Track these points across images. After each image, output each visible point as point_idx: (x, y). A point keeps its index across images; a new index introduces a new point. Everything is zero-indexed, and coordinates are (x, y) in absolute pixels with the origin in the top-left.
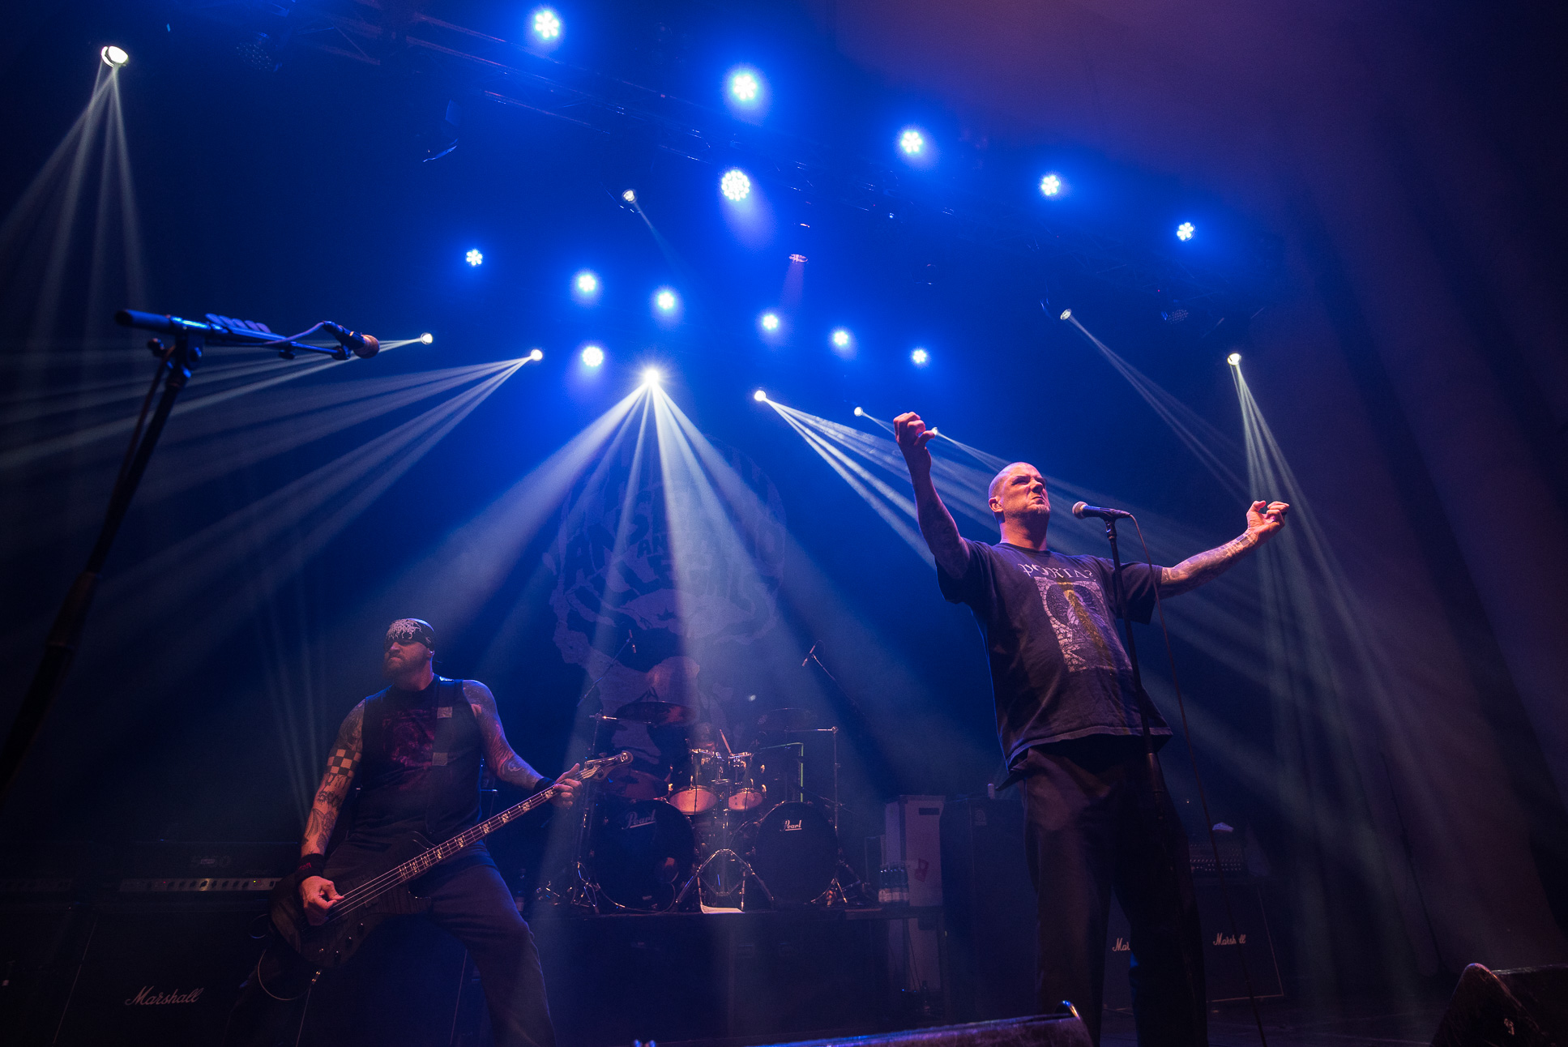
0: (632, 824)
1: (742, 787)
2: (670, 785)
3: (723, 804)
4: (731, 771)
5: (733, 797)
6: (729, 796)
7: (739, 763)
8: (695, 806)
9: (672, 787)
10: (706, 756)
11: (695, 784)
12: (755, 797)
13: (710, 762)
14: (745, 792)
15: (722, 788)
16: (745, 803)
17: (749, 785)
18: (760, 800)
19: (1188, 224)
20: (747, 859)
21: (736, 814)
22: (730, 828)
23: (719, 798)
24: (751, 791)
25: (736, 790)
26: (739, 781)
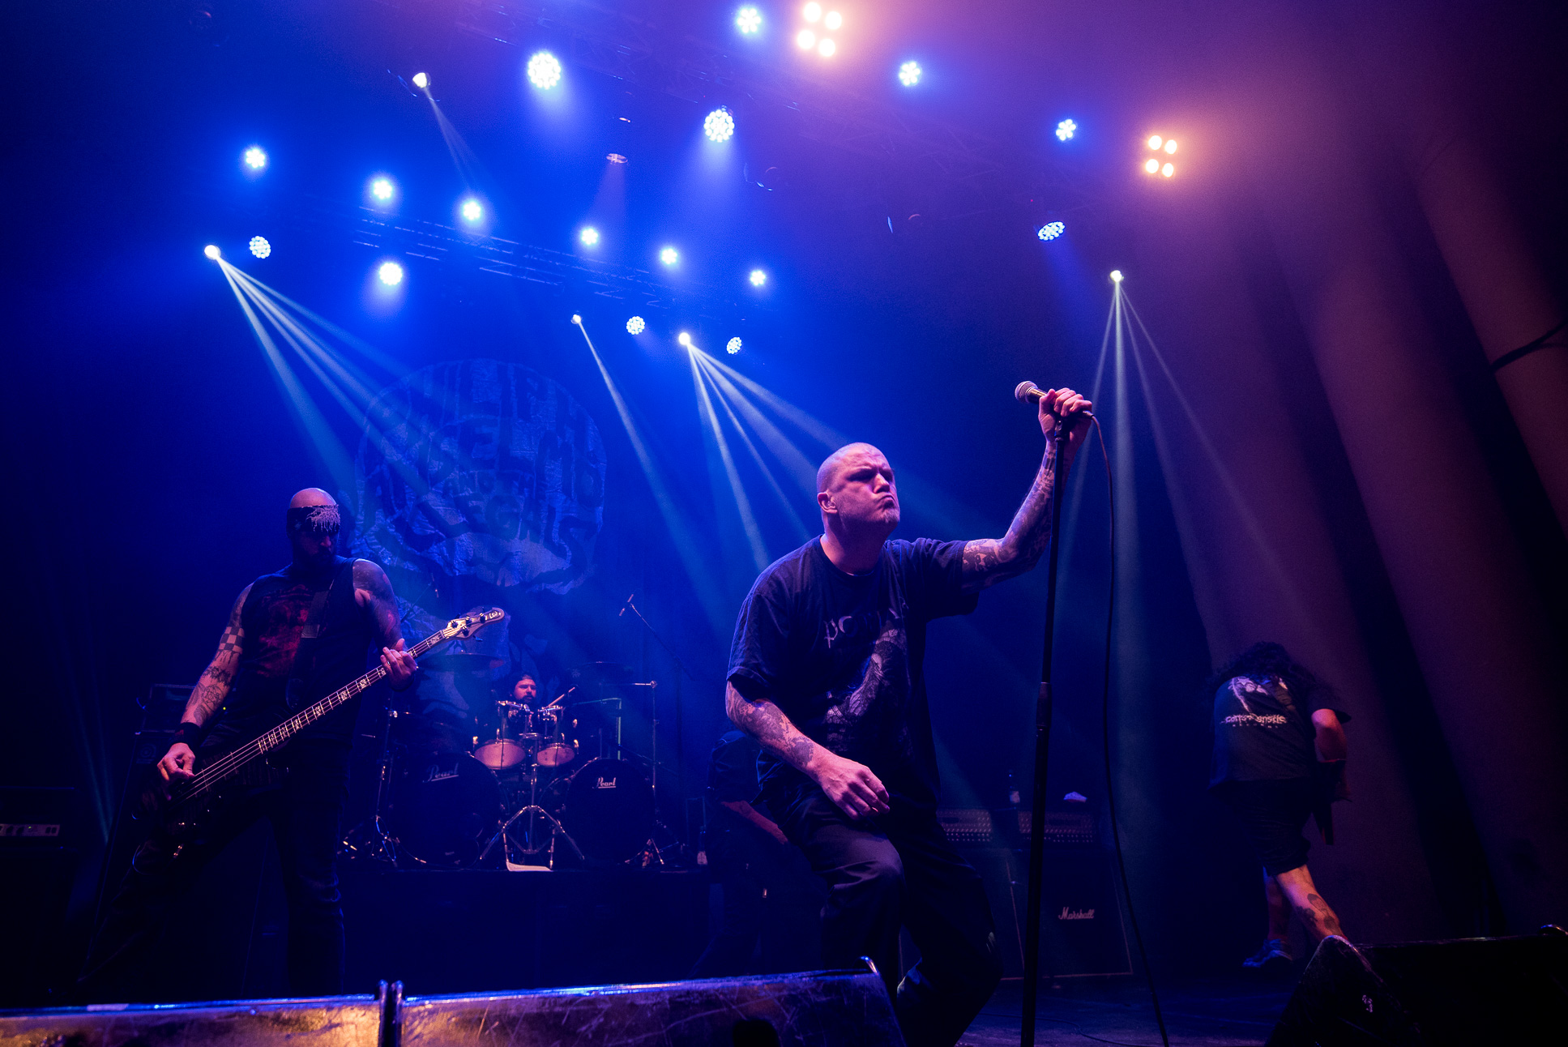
0: (434, 778)
1: (551, 741)
2: (475, 738)
3: (529, 760)
4: (540, 725)
5: (543, 752)
6: (538, 751)
7: (549, 717)
8: (502, 761)
9: (477, 740)
10: (514, 708)
11: (501, 737)
12: (567, 752)
13: (517, 714)
14: (556, 747)
15: (530, 742)
16: (556, 758)
17: (559, 739)
18: (572, 755)
19: (1069, 122)
20: (556, 817)
21: (544, 771)
22: (538, 785)
23: (527, 753)
24: (562, 746)
25: (546, 745)
26: (549, 734)
